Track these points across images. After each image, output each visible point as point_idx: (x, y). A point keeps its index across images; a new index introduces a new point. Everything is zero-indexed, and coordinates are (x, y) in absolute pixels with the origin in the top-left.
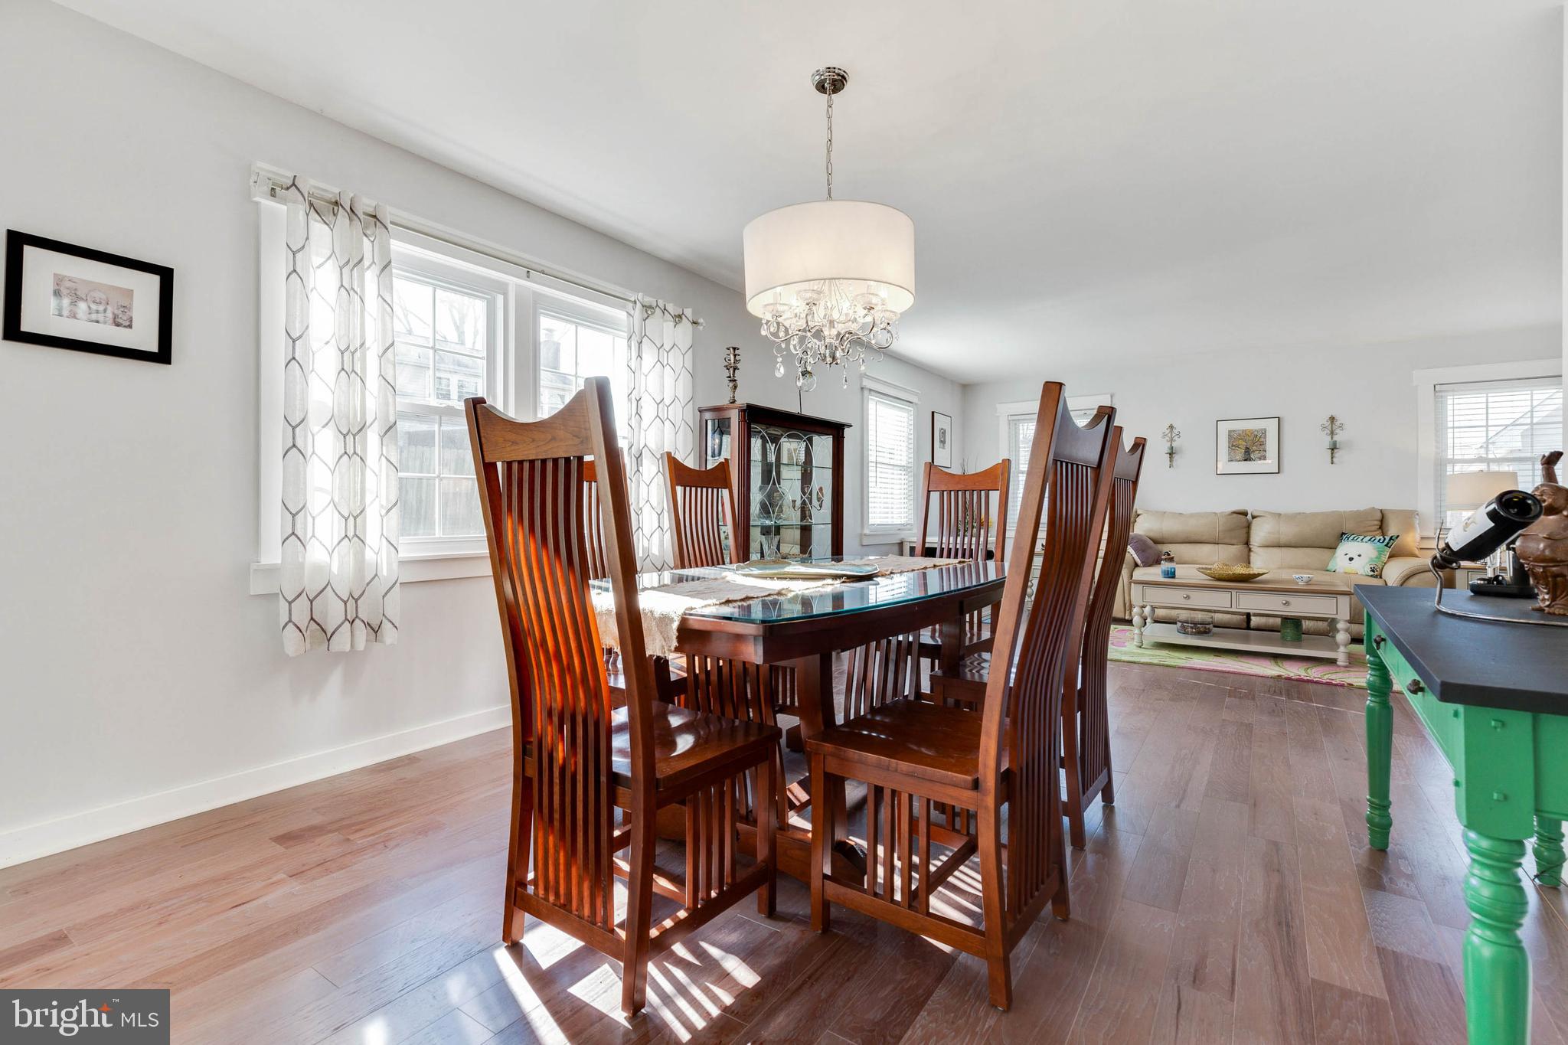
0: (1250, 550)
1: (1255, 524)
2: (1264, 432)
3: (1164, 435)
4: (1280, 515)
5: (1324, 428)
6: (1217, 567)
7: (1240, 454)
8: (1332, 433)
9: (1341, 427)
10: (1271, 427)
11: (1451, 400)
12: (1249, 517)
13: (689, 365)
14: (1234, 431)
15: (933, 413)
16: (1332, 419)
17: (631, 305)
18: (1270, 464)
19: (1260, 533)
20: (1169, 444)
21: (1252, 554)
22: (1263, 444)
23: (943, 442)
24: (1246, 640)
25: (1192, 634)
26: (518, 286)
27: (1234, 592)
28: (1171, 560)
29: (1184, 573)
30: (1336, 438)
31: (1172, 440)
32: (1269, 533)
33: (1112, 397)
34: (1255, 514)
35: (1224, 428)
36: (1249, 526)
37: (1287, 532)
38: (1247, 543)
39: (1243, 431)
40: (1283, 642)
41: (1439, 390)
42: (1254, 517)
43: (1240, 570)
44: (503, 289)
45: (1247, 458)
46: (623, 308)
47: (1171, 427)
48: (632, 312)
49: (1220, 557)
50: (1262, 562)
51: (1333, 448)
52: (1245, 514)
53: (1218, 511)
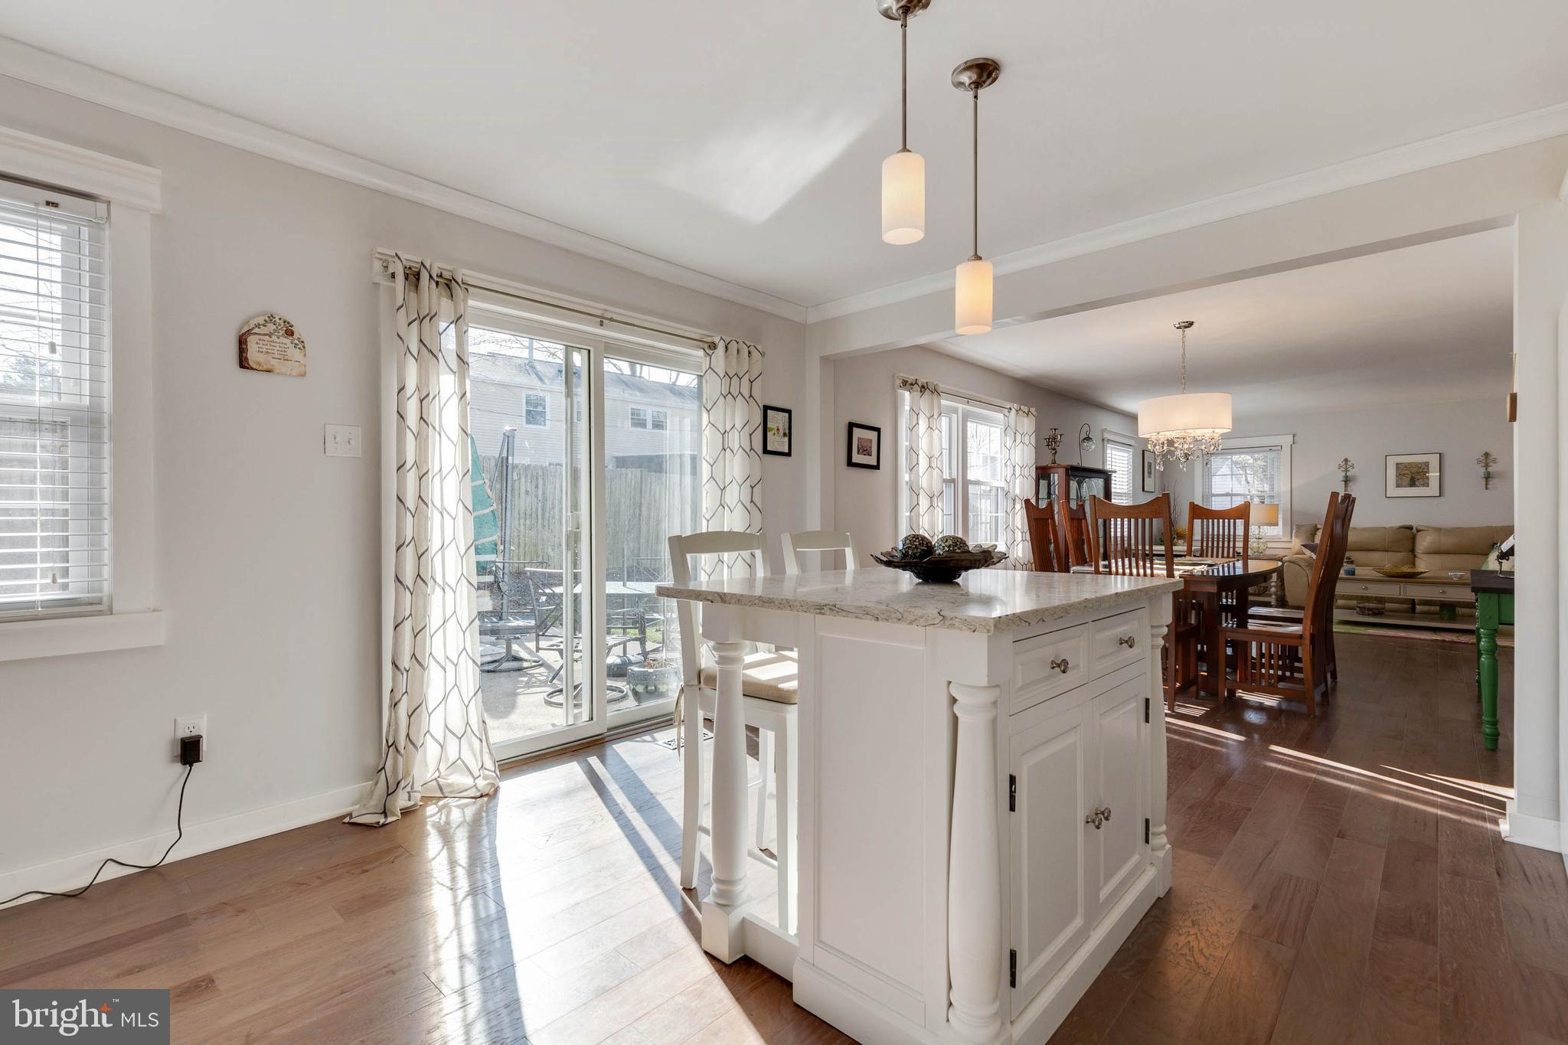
0: (1415, 556)
1: (1419, 536)
2: (1427, 464)
3: (1340, 467)
4: (1441, 529)
5: (1479, 461)
6: (1388, 567)
7: (1406, 480)
8: (1487, 466)
9: (1494, 461)
10: (1434, 461)
12: (1414, 530)
13: (1033, 442)
14: (1401, 464)
15: (1143, 451)
16: (1487, 455)
17: (1006, 411)
18: (1433, 489)
19: (1423, 543)
20: (1344, 474)
21: (1416, 559)
22: (1426, 474)
23: (1150, 473)
24: (1413, 619)
25: (1369, 615)
26: (963, 409)
27: (1402, 585)
28: (1352, 562)
29: (1360, 572)
30: (1490, 469)
31: (1346, 470)
32: (1431, 543)
33: (1294, 436)
34: (1420, 528)
35: (1392, 462)
36: (1413, 539)
37: (1447, 542)
38: (1413, 551)
39: (1409, 464)
40: (1442, 620)
42: (1418, 531)
43: (1406, 569)
44: (955, 411)
45: (1413, 483)
46: (1001, 412)
47: (1346, 460)
48: (1007, 414)
49: (1388, 561)
50: (1423, 565)
51: (1488, 477)
52: (1410, 528)
53: (1387, 526)
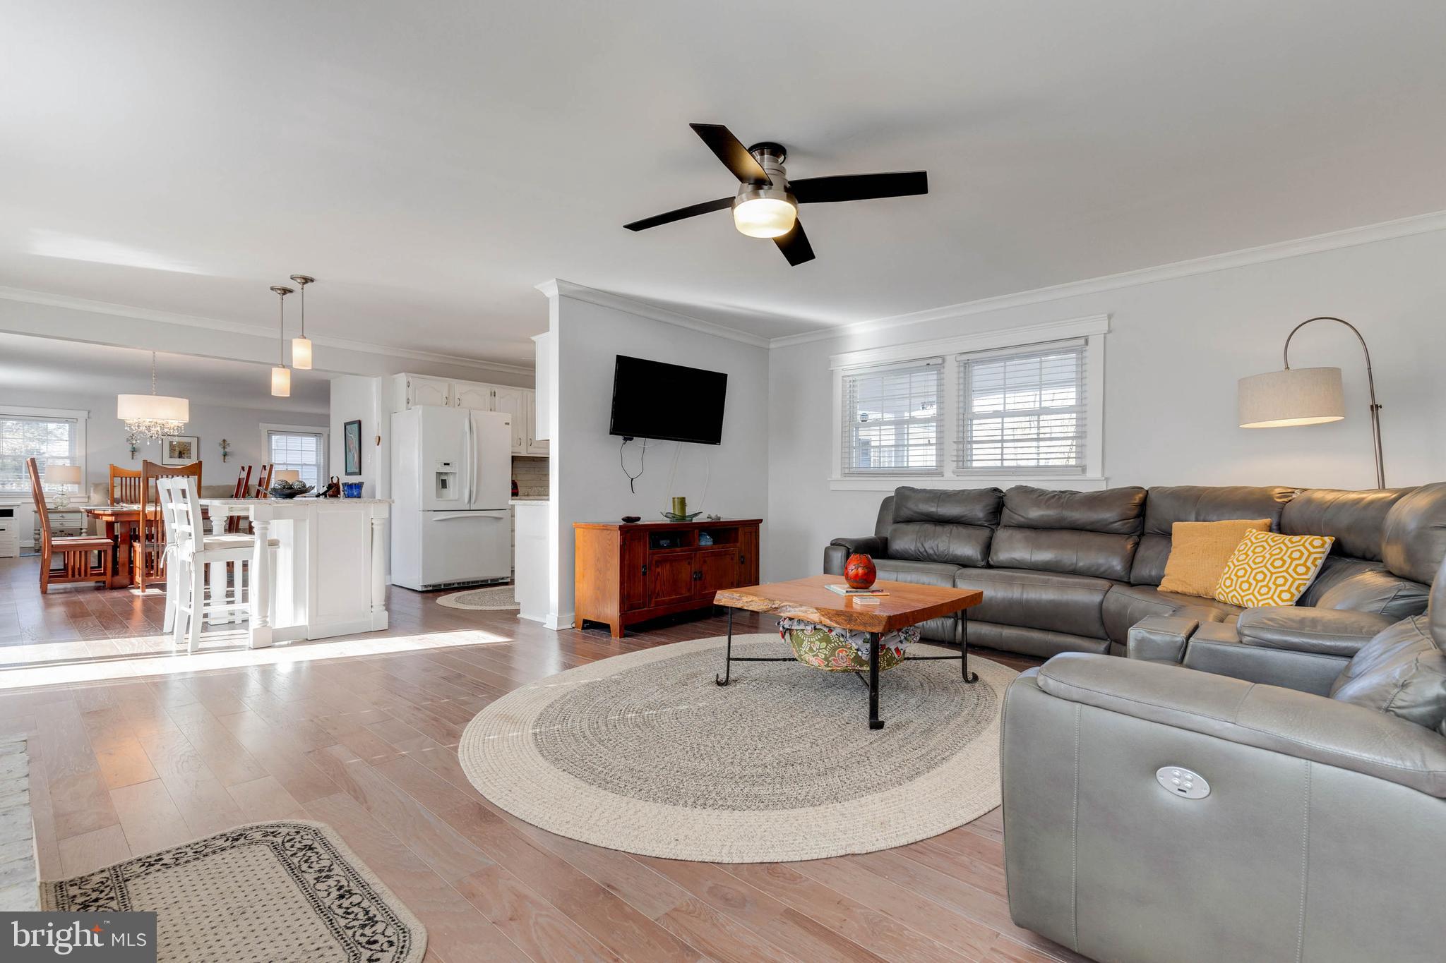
2: (190, 444)
5: (220, 445)
7: (176, 453)
8: (224, 448)
9: (228, 445)
10: (194, 442)
11: (274, 438)
14: (173, 442)
16: (224, 441)
20: (131, 446)
22: (190, 450)
30: (226, 450)
33: (89, 413)
35: (167, 440)
39: (179, 443)
41: (270, 433)
45: (180, 456)
51: (225, 455)
